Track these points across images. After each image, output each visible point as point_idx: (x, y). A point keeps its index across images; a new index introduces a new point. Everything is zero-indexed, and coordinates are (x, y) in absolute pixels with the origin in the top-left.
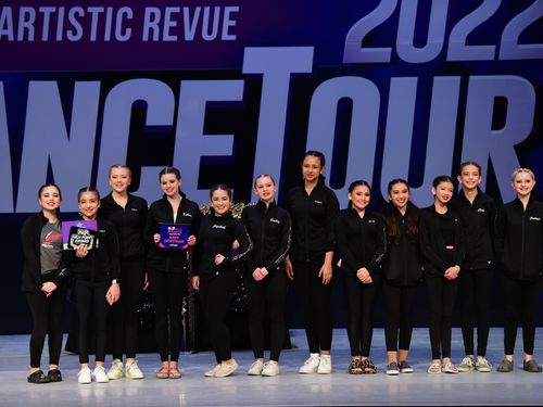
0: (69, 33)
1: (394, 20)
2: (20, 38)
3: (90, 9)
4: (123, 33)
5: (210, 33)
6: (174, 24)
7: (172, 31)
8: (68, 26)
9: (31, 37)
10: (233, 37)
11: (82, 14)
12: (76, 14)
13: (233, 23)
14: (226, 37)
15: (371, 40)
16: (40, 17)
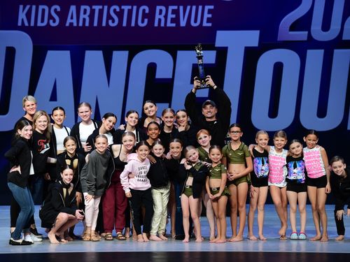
0: (110, 21)
1: (310, 14)
2: (81, 24)
3: (123, 7)
4: (143, 22)
5: (196, 22)
6: (174, 16)
7: (173, 21)
8: (109, 17)
9: (87, 24)
10: (210, 25)
11: (118, 10)
12: (115, 10)
13: (210, 16)
14: (205, 24)
15: (295, 27)
16: (93, 12)
